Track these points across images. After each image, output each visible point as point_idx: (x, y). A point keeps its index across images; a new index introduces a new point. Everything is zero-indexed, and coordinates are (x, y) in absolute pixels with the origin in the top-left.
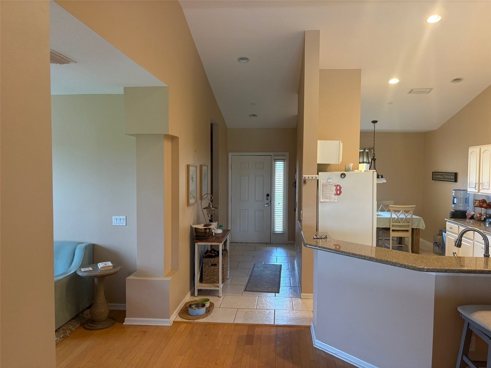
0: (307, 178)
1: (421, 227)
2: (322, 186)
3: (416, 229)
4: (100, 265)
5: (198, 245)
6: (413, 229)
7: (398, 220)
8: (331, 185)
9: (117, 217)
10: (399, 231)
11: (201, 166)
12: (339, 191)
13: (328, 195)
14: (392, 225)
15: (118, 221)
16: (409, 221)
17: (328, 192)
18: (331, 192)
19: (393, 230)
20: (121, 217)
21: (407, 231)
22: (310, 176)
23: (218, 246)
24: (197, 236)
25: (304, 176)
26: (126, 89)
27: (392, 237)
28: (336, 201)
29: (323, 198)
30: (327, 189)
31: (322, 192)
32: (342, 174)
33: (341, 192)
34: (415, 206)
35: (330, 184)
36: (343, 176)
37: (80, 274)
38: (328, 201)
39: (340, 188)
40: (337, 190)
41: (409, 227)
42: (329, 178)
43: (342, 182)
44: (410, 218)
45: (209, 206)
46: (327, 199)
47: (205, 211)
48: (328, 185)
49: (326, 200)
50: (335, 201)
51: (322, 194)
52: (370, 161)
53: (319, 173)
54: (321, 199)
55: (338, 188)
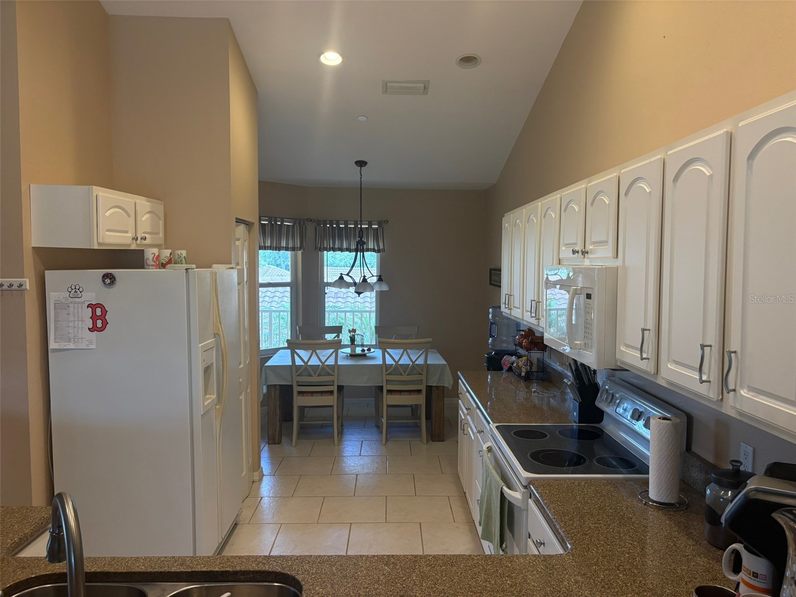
1: (446, 385)
2: (55, 308)
3: (437, 387)
6: (429, 388)
7: (398, 369)
8: (80, 305)
10: (402, 393)
12: (100, 320)
13: (71, 331)
14: (387, 380)
16: (421, 372)
17: (71, 324)
18: (80, 323)
19: (389, 391)
21: (419, 391)
22: (7, 281)
27: (388, 406)
28: (94, 347)
29: (57, 340)
30: (69, 314)
31: (55, 324)
32: (105, 276)
33: (105, 324)
34: (431, 339)
35: (75, 303)
36: (108, 281)
38: (72, 346)
39: (104, 312)
40: (94, 318)
41: (421, 384)
42: (73, 287)
44: (423, 364)
46: (69, 341)
48: (71, 305)
49: (66, 345)
50: (92, 347)
51: (56, 329)
52: (381, 247)
53: (47, 273)
54: (52, 345)
55: (99, 312)
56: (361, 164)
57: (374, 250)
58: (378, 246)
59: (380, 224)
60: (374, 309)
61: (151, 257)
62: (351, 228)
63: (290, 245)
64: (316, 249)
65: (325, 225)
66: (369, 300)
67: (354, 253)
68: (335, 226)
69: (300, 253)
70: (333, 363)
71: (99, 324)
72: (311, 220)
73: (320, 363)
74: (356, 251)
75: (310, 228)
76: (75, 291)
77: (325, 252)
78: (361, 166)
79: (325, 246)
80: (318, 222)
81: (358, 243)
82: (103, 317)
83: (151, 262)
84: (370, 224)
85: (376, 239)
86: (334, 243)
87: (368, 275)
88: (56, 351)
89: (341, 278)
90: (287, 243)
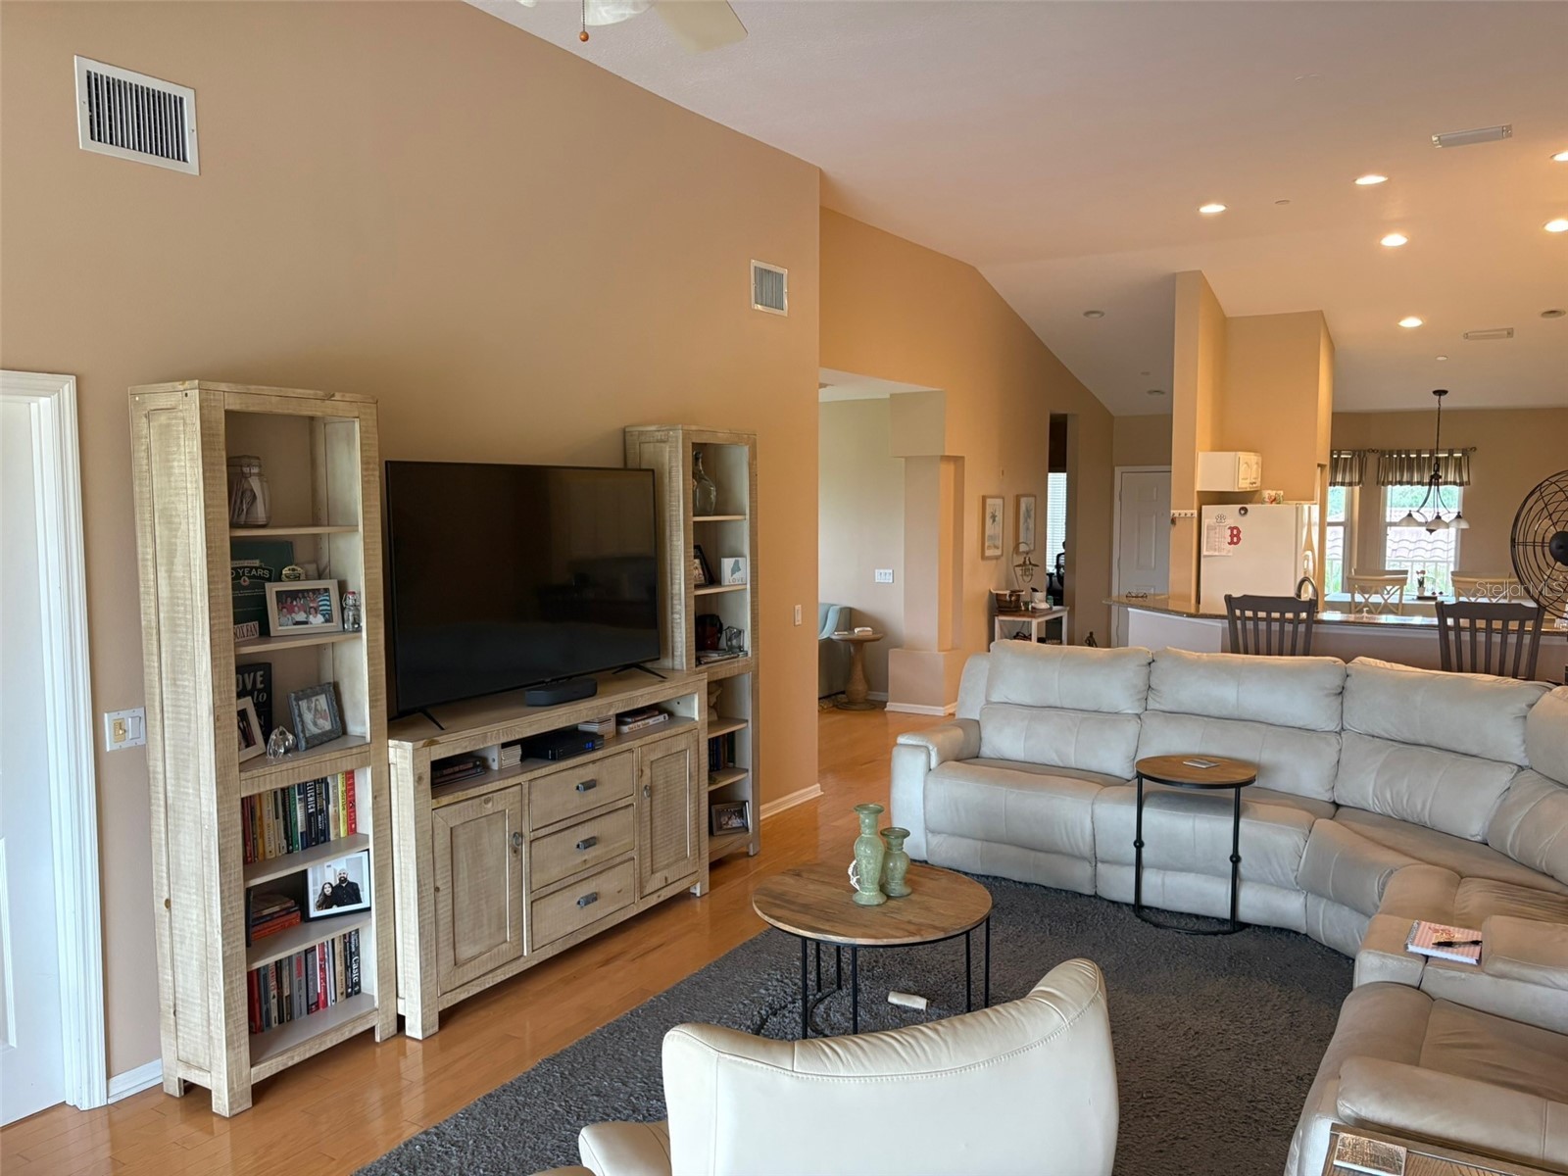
0: (1177, 515)
2: (1208, 529)
4: (856, 630)
5: (1000, 621)
8: (1223, 527)
9: (882, 571)
11: (1018, 499)
12: (1235, 536)
13: (1217, 544)
15: (883, 576)
17: (1217, 540)
18: (1223, 539)
20: (886, 571)
22: (1183, 512)
23: (1030, 623)
24: (999, 607)
25: (1172, 511)
26: (891, 395)
28: (1231, 554)
29: (1208, 550)
30: (1216, 533)
31: (1207, 540)
32: (1241, 509)
33: (1239, 539)
35: (1221, 526)
36: (1243, 512)
37: (834, 637)
38: (1217, 554)
39: (1239, 532)
40: (1232, 536)
42: (1220, 516)
43: (1243, 523)
45: (1025, 562)
46: (1216, 550)
47: (1018, 569)
48: (1217, 527)
49: (1212, 553)
50: (1229, 554)
51: (1207, 542)
52: (1465, 479)
53: (1203, 507)
54: (1204, 552)
55: (1235, 532)
56: (1440, 393)
57: (1455, 483)
58: (1461, 477)
59: (1464, 452)
60: (1453, 559)
61: (1267, 496)
62: (1424, 458)
63: (1347, 480)
64: (1377, 483)
65: (1391, 456)
66: (1447, 539)
67: (1427, 487)
68: (1403, 456)
69: (1357, 489)
70: (1397, 602)
71: (1235, 539)
72: (1373, 451)
73: (1383, 601)
74: (1430, 484)
75: (1372, 460)
76: (1221, 518)
77: (1390, 487)
78: (1440, 395)
79: (1390, 479)
80: (1383, 453)
81: (1432, 477)
82: (1238, 536)
83: (1267, 500)
84: (1451, 452)
85: (1459, 468)
86: (1402, 476)
87: (1442, 511)
88: (1206, 556)
89: (1410, 515)
90: (1343, 478)
